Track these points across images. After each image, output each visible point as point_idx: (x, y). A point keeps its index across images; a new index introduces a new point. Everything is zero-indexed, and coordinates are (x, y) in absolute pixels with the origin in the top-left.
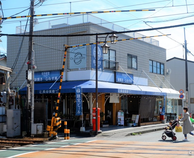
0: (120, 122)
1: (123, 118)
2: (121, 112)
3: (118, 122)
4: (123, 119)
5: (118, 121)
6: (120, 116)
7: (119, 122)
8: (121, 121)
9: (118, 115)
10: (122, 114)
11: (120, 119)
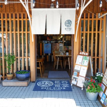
0: (76, 79)
1: (84, 70)
2: (83, 55)
3: (72, 79)
4: (83, 72)
5: (73, 76)
6: (79, 64)
7: (74, 78)
8: (79, 78)
9: (76, 63)
10: (85, 61)
11: (79, 73)
